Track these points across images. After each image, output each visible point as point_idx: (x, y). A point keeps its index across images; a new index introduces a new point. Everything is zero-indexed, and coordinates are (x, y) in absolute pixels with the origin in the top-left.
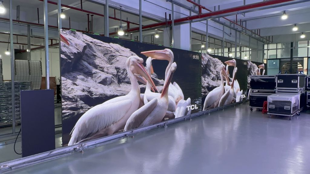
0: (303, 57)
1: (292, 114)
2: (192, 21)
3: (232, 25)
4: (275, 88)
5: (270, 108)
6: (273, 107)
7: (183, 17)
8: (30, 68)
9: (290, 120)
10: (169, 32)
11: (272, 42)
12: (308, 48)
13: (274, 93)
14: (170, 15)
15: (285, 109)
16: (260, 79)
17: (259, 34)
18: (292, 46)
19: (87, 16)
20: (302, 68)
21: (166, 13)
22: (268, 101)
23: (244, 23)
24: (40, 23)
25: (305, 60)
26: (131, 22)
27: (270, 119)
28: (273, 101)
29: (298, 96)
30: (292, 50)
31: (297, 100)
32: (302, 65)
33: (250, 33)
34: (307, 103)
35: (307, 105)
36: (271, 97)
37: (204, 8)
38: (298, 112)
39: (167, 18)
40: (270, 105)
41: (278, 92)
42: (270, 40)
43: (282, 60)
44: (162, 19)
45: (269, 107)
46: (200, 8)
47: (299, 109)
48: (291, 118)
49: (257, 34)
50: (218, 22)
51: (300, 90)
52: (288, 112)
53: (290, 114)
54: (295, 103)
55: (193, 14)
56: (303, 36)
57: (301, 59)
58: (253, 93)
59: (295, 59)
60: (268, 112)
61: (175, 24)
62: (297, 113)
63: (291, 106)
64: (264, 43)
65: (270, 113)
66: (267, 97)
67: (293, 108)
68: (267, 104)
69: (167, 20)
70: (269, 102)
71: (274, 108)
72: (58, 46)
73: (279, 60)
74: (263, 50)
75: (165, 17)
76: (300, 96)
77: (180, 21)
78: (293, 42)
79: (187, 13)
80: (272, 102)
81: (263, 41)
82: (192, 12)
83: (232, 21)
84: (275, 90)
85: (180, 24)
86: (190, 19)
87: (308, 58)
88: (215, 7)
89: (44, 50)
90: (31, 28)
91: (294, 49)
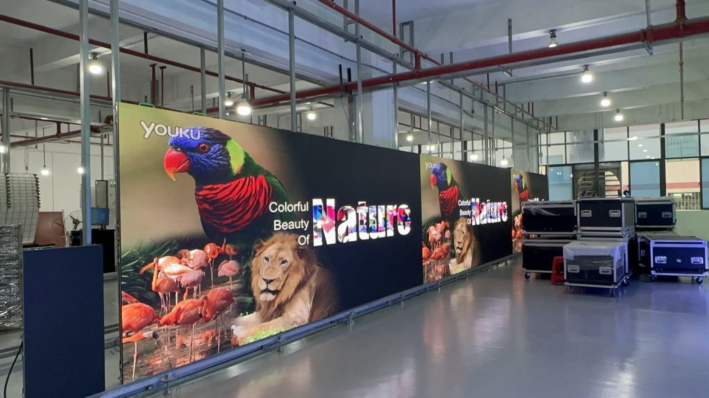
0: (620, 161)
1: (616, 284)
2: (398, 85)
3: (478, 94)
4: (576, 229)
5: (569, 271)
6: (576, 269)
7: (376, 75)
8: (9, 191)
9: (612, 296)
10: (346, 108)
11: (557, 129)
12: (628, 142)
13: (574, 238)
14: (349, 70)
15: (601, 273)
16: (544, 209)
17: (531, 112)
18: (596, 138)
19: (151, 68)
20: (618, 183)
21: (340, 66)
22: (565, 256)
23: (500, 89)
24: (35, 84)
25: (625, 166)
26: (257, 84)
28: (575, 257)
29: (624, 244)
30: (596, 146)
31: (622, 249)
32: (618, 177)
33: (512, 110)
34: (639, 259)
35: (640, 262)
36: (571, 249)
37: (426, 57)
38: (626, 278)
39: (343, 77)
40: (569, 266)
41: (582, 236)
42: (551, 125)
43: (578, 167)
44: (334, 79)
45: (567, 271)
46: (418, 56)
47: (627, 271)
48: (614, 293)
49: (528, 113)
50: (451, 87)
51: (626, 231)
52: (608, 279)
53: (611, 283)
54: (620, 261)
55: (401, 70)
56: (619, 118)
57: (616, 165)
58: (529, 240)
59: (603, 164)
60: (565, 281)
61: (364, 91)
62: (623, 282)
63: (612, 267)
64: (540, 131)
65: (570, 282)
66: (562, 248)
67: (617, 270)
68: (563, 264)
69: (343, 82)
70: (567, 260)
71: (578, 272)
72: (79, 139)
73: (571, 167)
74: (538, 146)
75: (339, 76)
76: (628, 245)
77: (372, 85)
78: (598, 130)
79: (388, 67)
80: (573, 259)
81: (538, 127)
82: (398, 66)
83: (479, 84)
84: (575, 232)
85: (371, 90)
86: (395, 80)
87: (630, 162)
88: (442, 55)
89: (36, 147)
90: (11, 95)
91: (600, 145)
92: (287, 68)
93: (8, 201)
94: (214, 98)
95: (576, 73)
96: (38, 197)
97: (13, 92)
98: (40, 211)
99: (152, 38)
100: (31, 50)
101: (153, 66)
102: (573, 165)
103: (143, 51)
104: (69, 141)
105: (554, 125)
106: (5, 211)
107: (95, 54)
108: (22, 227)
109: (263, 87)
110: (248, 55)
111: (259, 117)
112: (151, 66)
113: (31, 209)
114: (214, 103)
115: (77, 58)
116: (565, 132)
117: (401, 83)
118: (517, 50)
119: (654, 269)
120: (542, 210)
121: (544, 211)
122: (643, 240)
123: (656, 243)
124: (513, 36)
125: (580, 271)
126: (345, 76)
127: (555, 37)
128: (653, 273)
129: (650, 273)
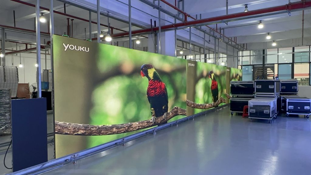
0: (274, 64)
1: (271, 118)
2: (177, 28)
3: (212, 33)
4: (254, 93)
5: (251, 112)
6: (254, 111)
7: (167, 24)
8: (5, 74)
9: (269, 123)
10: (154, 38)
11: (246, 49)
12: (278, 55)
13: (253, 97)
14: (155, 22)
15: (264, 113)
16: (240, 84)
17: (235, 42)
18: (264, 53)
19: (67, 20)
20: (273, 73)
21: (151, 20)
22: (249, 105)
23: (222, 31)
24: (16, 27)
25: (276, 66)
26: (114, 27)
27: (251, 123)
28: (253, 106)
29: (275, 100)
30: (264, 57)
31: (274, 102)
32: (273, 71)
33: (226, 40)
34: (282, 107)
35: (282, 108)
36: (251, 102)
37: (189, 16)
38: (275, 115)
40: (251, 110)
41: (257, 97)
42: (244, 47)
43: (255, 66)
44: (148, 25)
46: (186, 15)
47: (276, 112)
48: (270, 122)
49: (234, 42)
50: (200, 30)
51: (276, 94)
52: (268, 115)
53: (269, 117)
54: (273, 108)
55: (178, 22)
56: (274, 44)
57: (272, 65)
58: (233, 98)
59: (266, 65)
60: (249, 116)
61: (162, 31)
62: (274, 117)
63: (270, 110)
64: (239, 50)
65: (251, 117)
66: (248, 102)
67: (272, 112)
68: (248, 109)
69: (153, 27)
70: (250, 107)
71: (255, 112)
72: (35, 51)
74: (238, 56)
75: (150, 24)
76: (277, 101)
77: (165, 28)
78: (264, 50)
79: (172, 21)
80: (252, 106)
81: (238, 48)
82: (177, 20)
83: (213, 29)
84: (253, 95)
85: (165, 31)
86: (175, 26)
87: (278, 64)
88: (197, 15)
89: (17, 55)
90: (5, 31)
91: (265, 56)
92: (127, 20)
93: (5, 78)
94: (95, 34)
95: (256, 24)
96: (18, 77)
97: (6, 30)
98: (19, 83)
99: (68, 6)
100: (14, 11)
101: (68, 19)
102: (253, 65)
103: (64, 12)
104: (31, 52)
105: (245, 47)
106: (3, 83)
107: (42, 13)
108: (11, 90)
109: (117, 29)
110: (110, 14)
111: (115, 42)
112: (67, 19)
113: (14, 82)
114: (95, 36)
115: (34, 15)
116: (250, 51)
117: (178, 28)
118: (230, 13)
119: (288, 111)
120: (239, 85)
121: (240, 85)
122: (283, 99)
123: (289, 100)
124: (228, 7)
125: (256, 112)
126: (153, 24)
127: (247, 7)
128: (288, 113)
129: (286, 113)
